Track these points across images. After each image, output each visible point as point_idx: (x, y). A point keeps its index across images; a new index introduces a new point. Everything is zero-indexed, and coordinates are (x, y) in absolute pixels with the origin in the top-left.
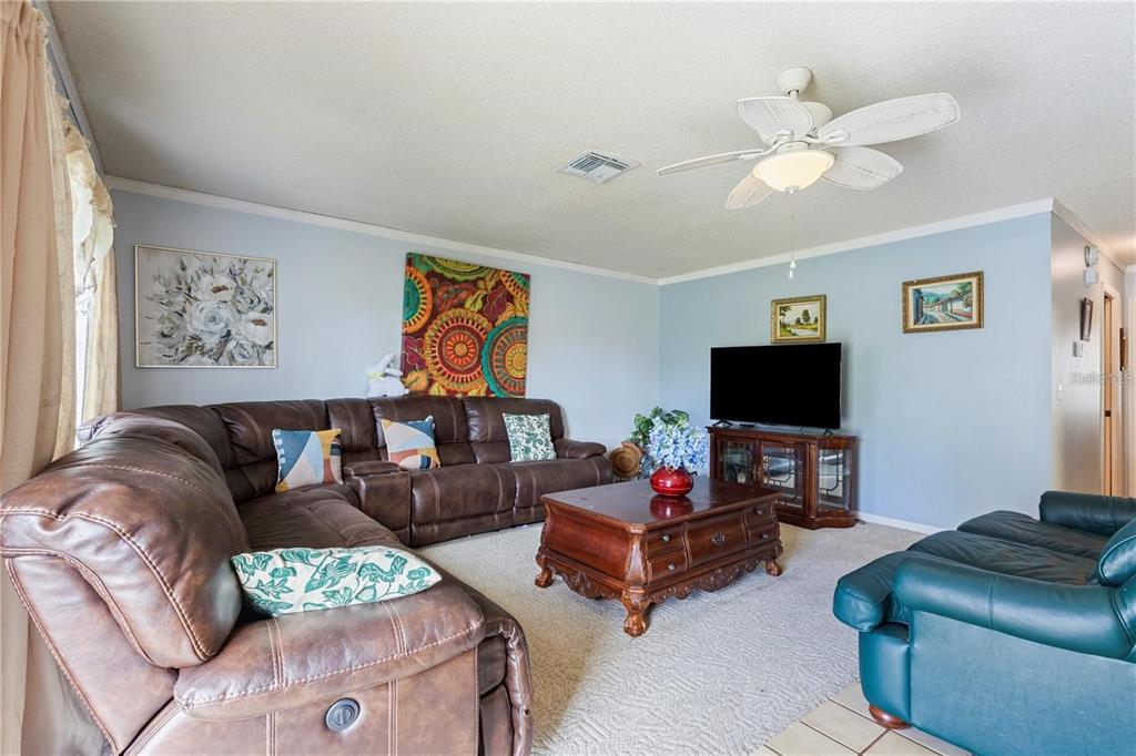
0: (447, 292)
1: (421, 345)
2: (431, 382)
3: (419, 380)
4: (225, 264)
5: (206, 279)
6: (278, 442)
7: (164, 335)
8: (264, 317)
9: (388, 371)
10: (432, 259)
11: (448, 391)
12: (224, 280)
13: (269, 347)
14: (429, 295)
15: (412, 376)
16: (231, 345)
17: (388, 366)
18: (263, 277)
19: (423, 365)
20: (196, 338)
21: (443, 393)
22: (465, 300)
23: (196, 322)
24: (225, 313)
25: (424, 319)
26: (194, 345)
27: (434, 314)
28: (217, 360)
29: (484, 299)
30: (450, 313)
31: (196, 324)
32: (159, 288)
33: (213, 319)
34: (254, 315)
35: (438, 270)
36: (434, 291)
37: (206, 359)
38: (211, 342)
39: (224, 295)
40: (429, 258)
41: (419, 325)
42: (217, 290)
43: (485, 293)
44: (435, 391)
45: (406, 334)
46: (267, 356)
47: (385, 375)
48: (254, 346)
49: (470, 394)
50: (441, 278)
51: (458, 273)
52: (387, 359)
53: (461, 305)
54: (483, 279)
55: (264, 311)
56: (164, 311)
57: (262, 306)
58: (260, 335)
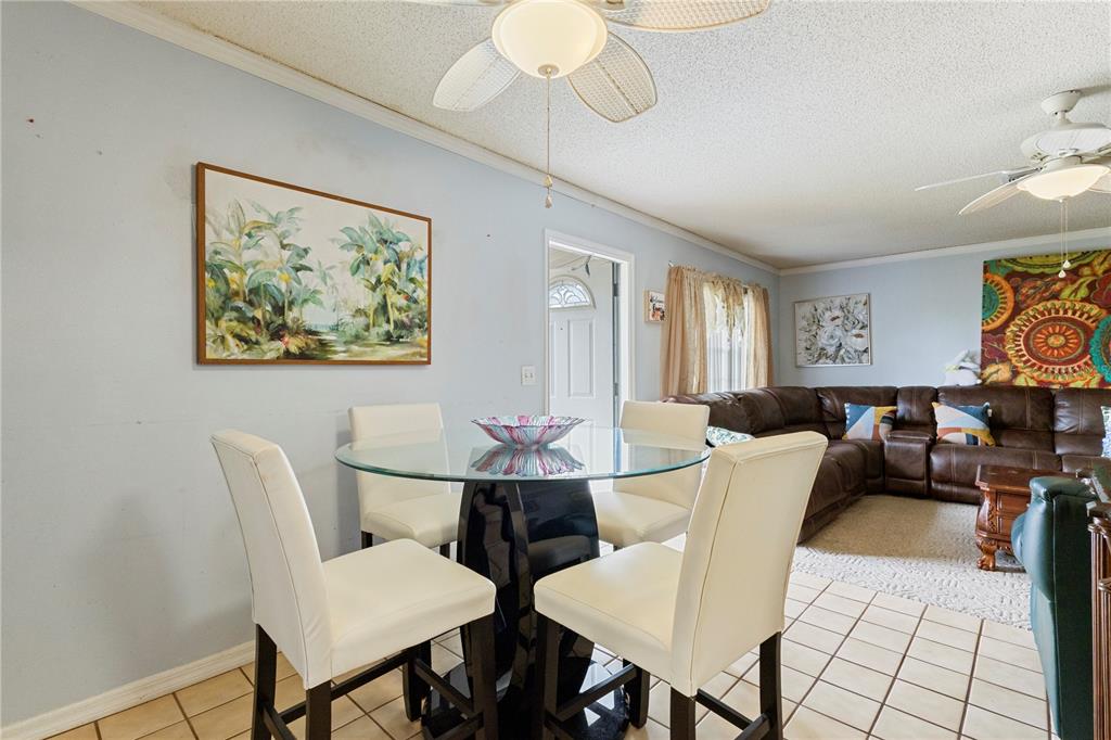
0: (1034, 288)
1: (1001, 341)
2: (1016, 373)
3: (999, 373)
4: (837, 302)
5: (828, 314)
6: (847, 411)
7: (807, 349)
8: (863, 332)
9: (963, 364)
10: (1013, 260)
11: (1039, 382)
12: (837, 313)
13: (865, 351)
14: (1010, 294)
15: (990, 370)
16: (842, 352)
17: (963, 361)
18: (860, 306)
19: (1004, 358)
20: (823, 349)
21: (1032, 384)
22: (1061, 290)
23: (823, 340)
24: (838, 333)
25: (1005, 317)
26: (822, 354)
27: (1017, 311)
28: (834, 362)
29: (1091, 286)
30: (1040, 307)
31: (823, 341)
32: (804, 323)
33: (832, 337)
34: (855, 332)
35: (1019, 269)
36: (1016, 290)
37: (828, 361)
38: (831, 351)
39: (838, 322)
40: (1007, 260)
41: (998, 323)
42: (833, 319)
43: (1091, 279)
44: (1020, 381)
45: (983, 332)
46: (865, 357)
47: (961, 368)
48: (856, 351)
49: (1072, 385)
50: (1025, 276)
51: (1048, 266)
52: (962, 355)
53: (1056, 296)
54: (1088, 265)
55: (861, 328)
56: (807, 335)
57: (861, 324)
58: (860, 344)
